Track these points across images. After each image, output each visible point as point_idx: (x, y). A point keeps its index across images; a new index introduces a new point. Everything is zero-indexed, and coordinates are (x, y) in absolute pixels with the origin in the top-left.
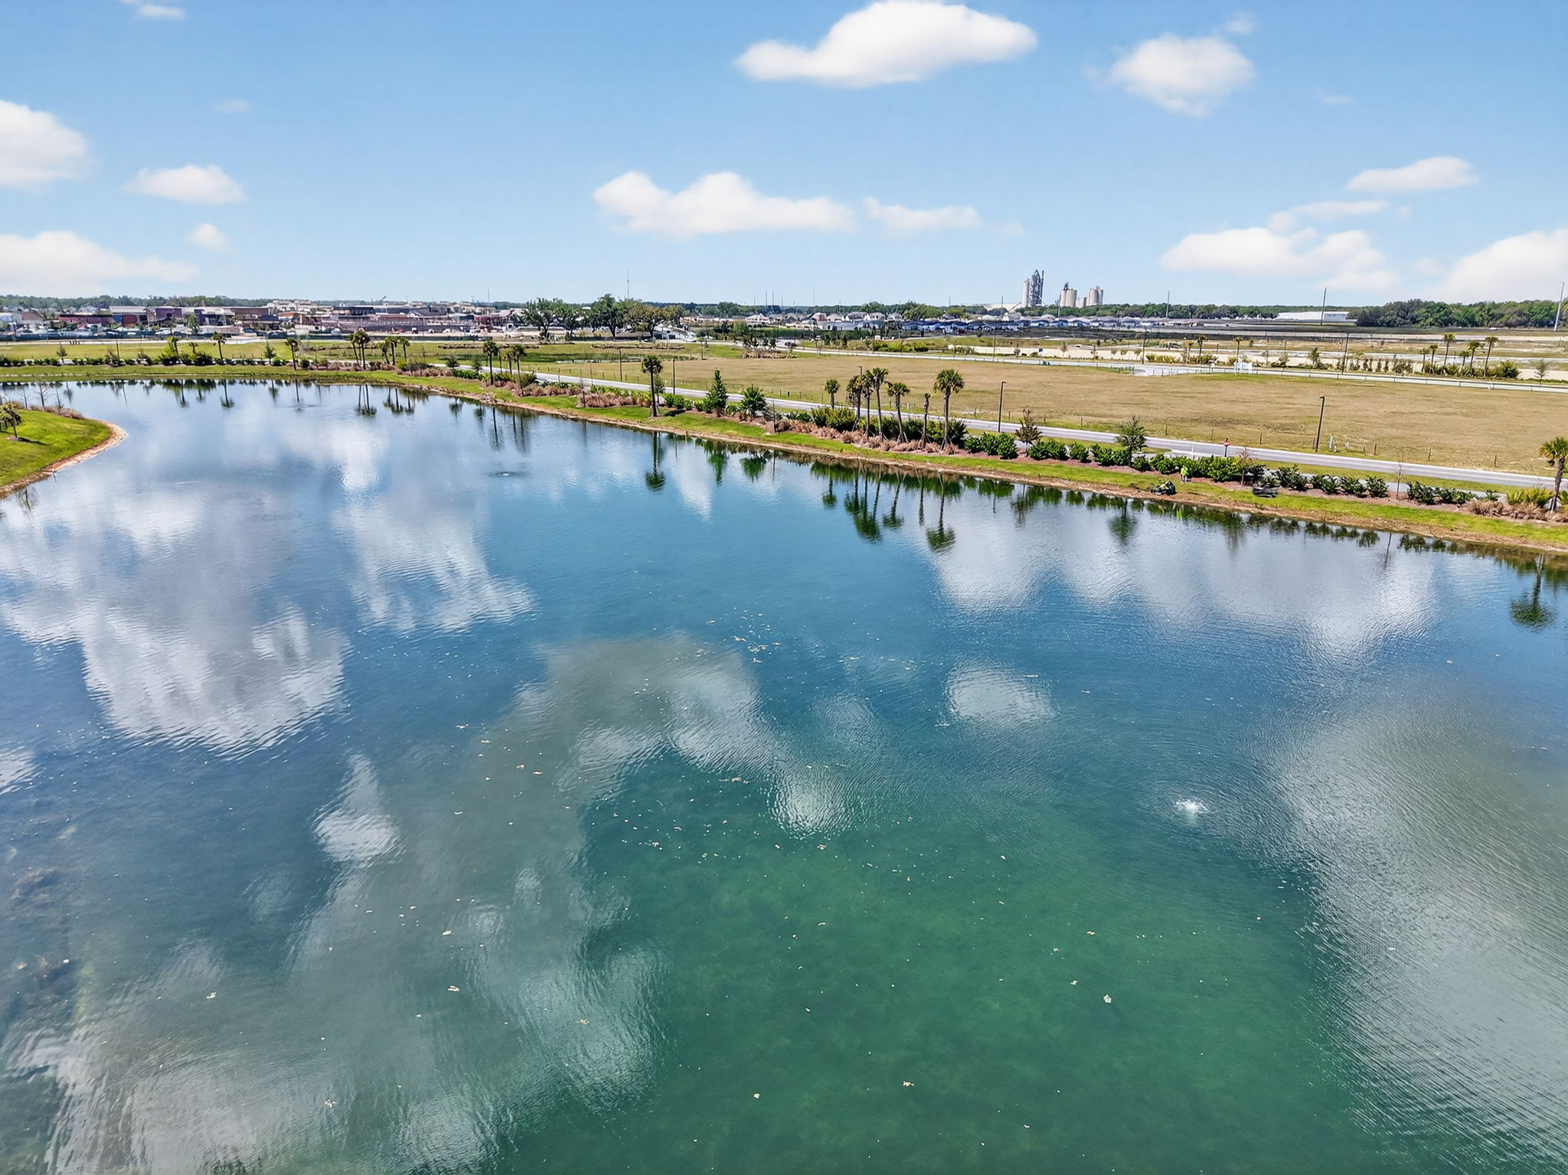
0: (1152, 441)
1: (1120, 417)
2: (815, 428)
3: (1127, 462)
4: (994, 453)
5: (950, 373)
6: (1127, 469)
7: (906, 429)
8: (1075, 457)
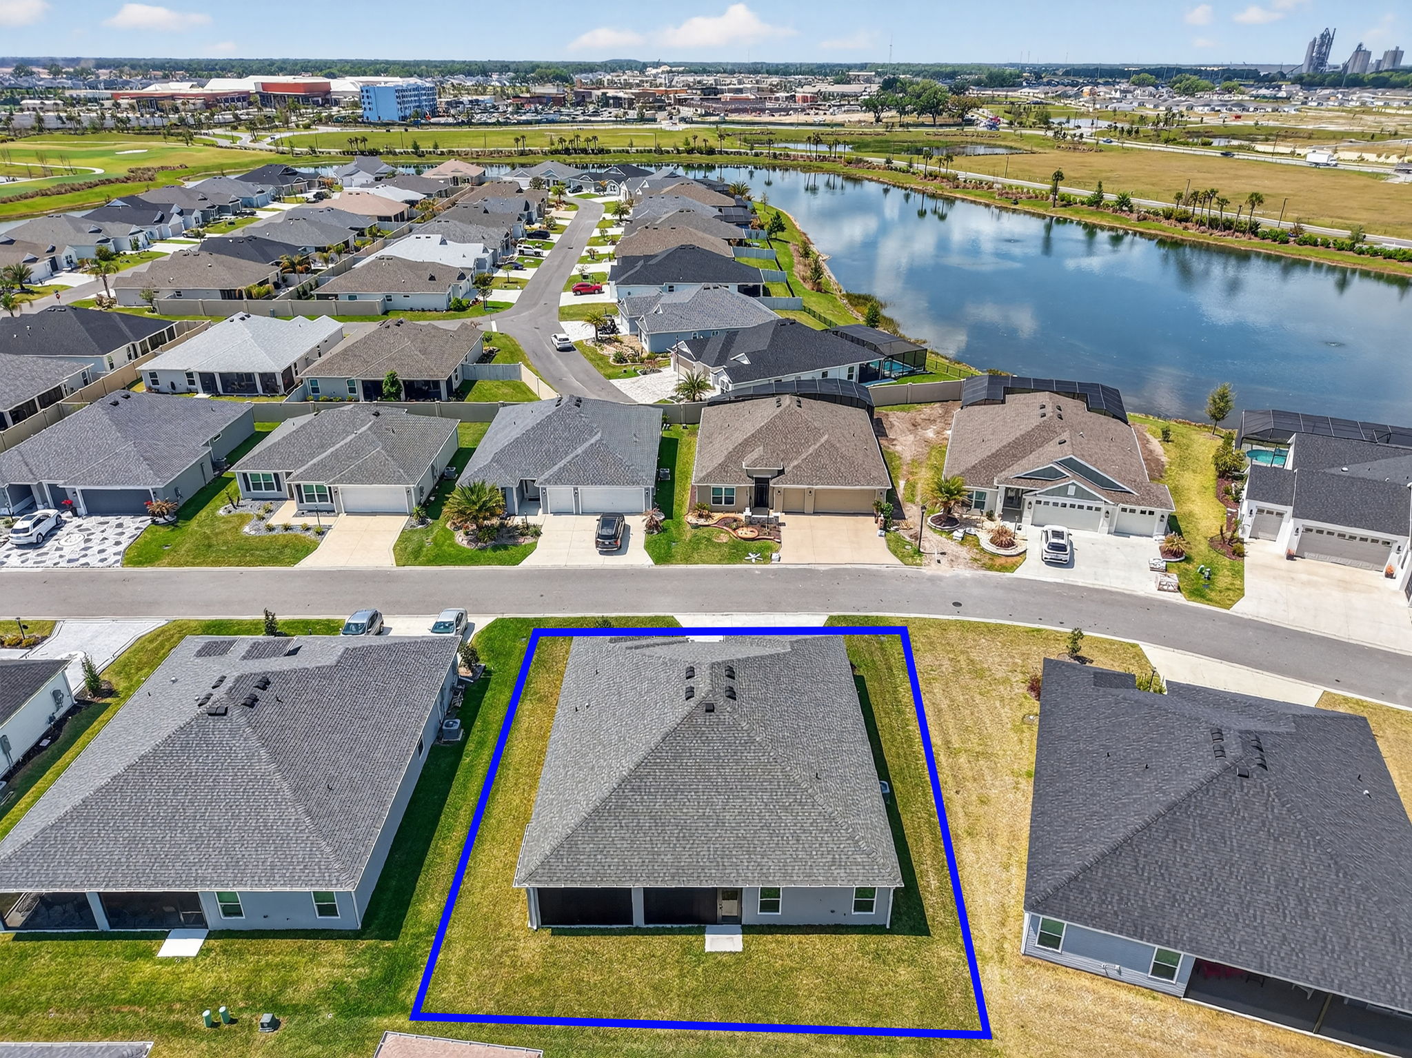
0: (1370, 237)
1: (1359, 220)
2: (1164, 221)
3: (1351, 248)
4: (1275, 241)
5: (1256, 194)
6: (1351, 253)
7: (1224, 224)
8: (1322, 245)
